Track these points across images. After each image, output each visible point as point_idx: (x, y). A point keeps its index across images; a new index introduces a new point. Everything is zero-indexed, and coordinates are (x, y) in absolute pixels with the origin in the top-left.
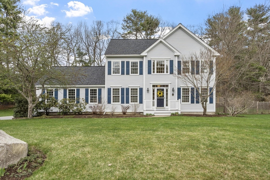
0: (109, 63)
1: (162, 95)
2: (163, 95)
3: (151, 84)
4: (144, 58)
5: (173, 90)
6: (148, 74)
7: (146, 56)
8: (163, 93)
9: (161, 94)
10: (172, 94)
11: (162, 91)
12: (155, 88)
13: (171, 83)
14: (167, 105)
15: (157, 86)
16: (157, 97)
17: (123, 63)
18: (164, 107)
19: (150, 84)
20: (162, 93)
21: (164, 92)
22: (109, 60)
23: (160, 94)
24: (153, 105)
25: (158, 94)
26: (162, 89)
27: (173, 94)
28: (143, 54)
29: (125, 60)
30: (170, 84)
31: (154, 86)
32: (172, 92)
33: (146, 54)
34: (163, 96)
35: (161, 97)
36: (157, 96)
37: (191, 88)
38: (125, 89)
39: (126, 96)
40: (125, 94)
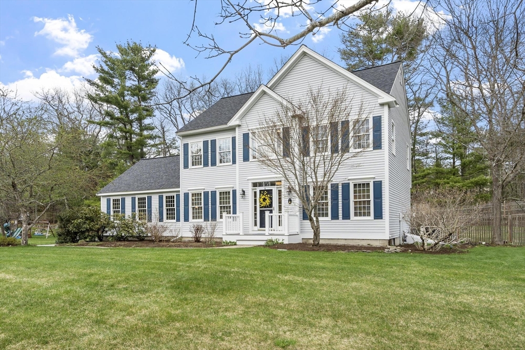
0: (186, 146)
1: (268, 204)
3: (249, 181)
4: (237, 129)
5: (289, 191)
6: (244, 161)
7: (239, 126)
8: (271, 199)
9: (266, 200)
10: (289, 201)
12: (256, 189)
15: (260, 184)
16: (260, 208)
17: (206, 143)
19: (247, 182)
20: (268, 200)
21: (272, 195)
22: (186, 141)
23: (264, 200)
24: (256, 225)
25: (262, 200)
26: (267, 190)
28: (233, 122)
29: (209, 138)
30: (284, 179)
31: (255, 185)
32: (288, 195)
33: (237, 123)
34: (271, 205)
36: (260, 206)
38: (210, 194)
39: (211, 206)
40: (210, 204)
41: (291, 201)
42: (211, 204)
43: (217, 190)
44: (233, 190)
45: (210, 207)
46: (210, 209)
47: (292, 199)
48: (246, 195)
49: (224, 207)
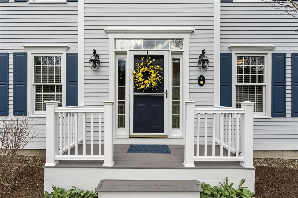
1: (154, 84)
2: (158, 81)
3: (110, 36)
5: (203, 61)
8: (161, 73)
9: (150, 75)
10: (199, 80)
11: (155, 64)
13: (192, 32)
14: (176, 124)
16: (135, 90)
18: (163, 132)
19: (105, 36)
20: (154, 75)
21: (163, 67)
23: (146, 75)
24: (122, 124)
25: (140, 75)
26: (154, 57)
27: (201, 80)
30: (189, 36)
32: (198, 69)
34: (160, 87)
35: (150, 89)
36: (132, 87)
37: (272, 54)
38: (11, 59)
39: (15, 86)
40: (11, 79)
41: (204, 80)
42: (15, 80)
43: (29, 52)
44: (68, 55)
45: (11, 87)
46: (11, 91)
47: (206, 78)
48: (101, 65)
49: (46, 87)
